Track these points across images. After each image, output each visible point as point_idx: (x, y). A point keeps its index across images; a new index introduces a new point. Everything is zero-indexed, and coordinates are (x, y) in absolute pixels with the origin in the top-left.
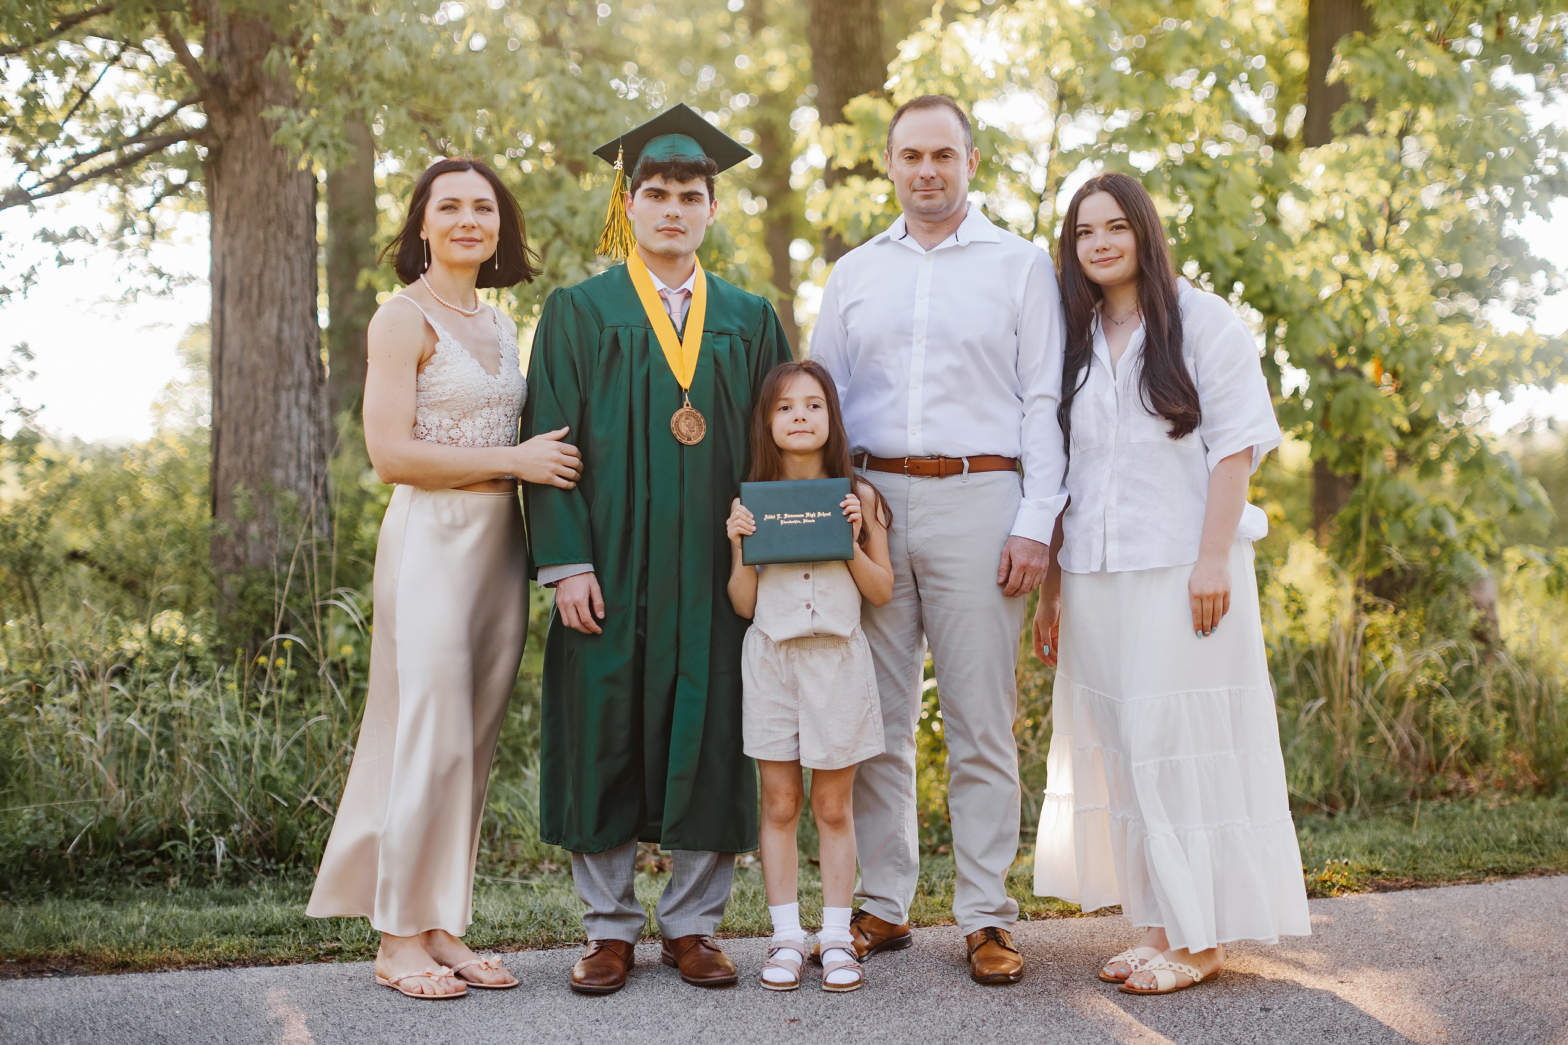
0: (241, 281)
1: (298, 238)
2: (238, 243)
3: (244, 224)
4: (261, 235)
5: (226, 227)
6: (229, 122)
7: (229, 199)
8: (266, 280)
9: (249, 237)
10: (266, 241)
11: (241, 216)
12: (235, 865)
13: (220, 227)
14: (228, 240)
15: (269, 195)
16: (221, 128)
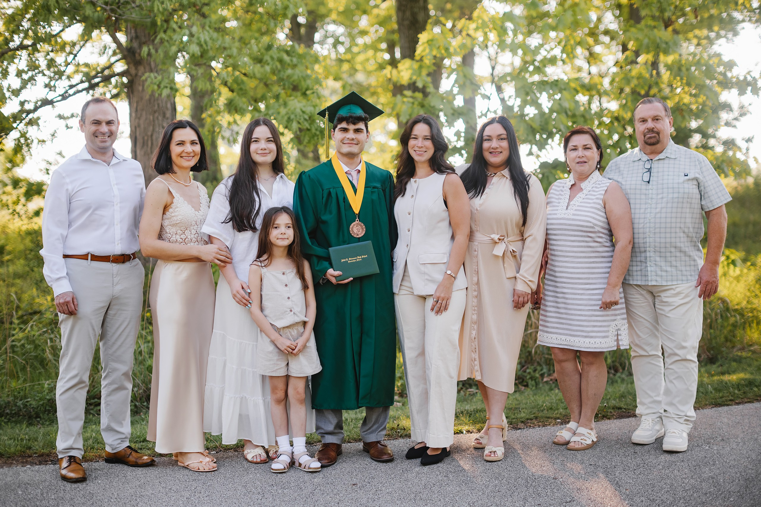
0: (143, 138)
1: (167, 119)
2: (142, 122)
3: (144, 113)
4: (151, 118)
5: (136, 115)
6: (136, 69)
7: (137, 102)
8: (154, 137)
9: (146, 119)
10: (154, 121)
11: (142, 110)
12: (136, 406)
13: (134, 115)
14: (137, 121)
15: (154, 101)
16: (133, 71)
